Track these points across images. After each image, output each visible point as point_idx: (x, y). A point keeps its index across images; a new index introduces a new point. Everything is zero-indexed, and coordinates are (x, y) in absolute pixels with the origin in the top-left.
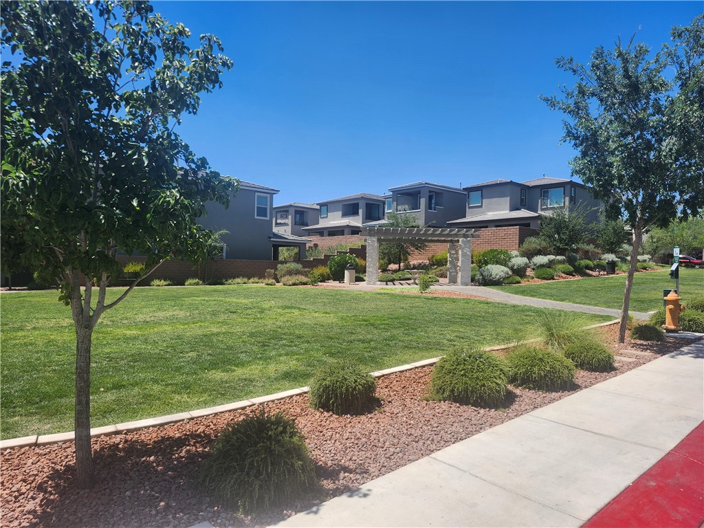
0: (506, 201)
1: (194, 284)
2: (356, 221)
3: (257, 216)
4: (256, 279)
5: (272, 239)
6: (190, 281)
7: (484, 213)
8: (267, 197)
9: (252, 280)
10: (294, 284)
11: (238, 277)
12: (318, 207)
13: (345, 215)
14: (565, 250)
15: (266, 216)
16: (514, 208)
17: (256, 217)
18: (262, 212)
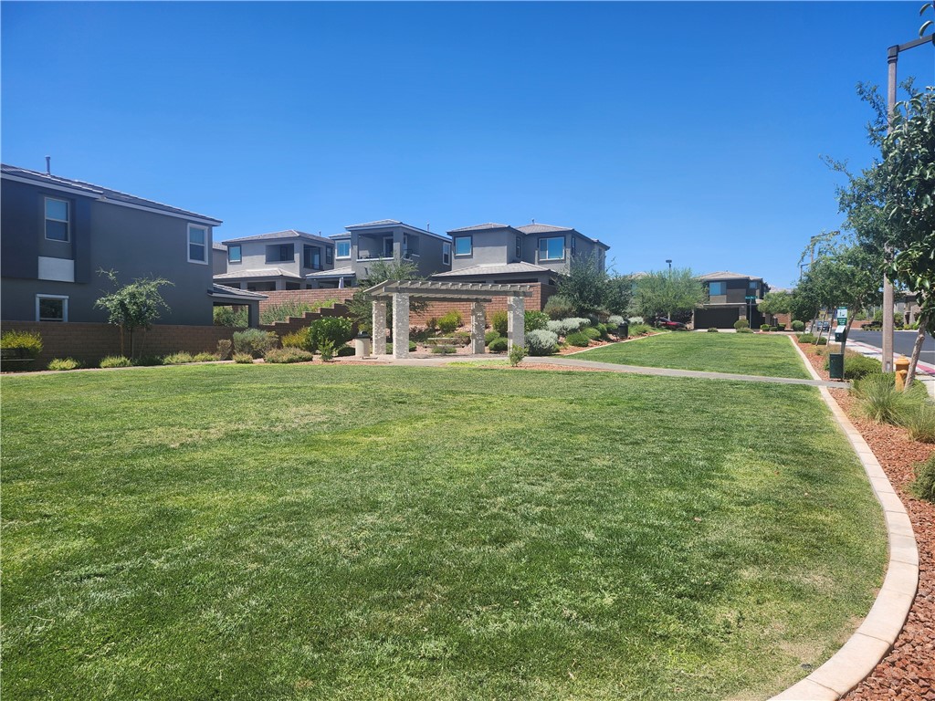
0: (503, 251)
1: (119, 365)
2: (292, 270)
3: (191, 258)
4: (205, 355)
5: (214, 295)
6: (109, 361)
7: (474, 265)
8: (203, 231)
9: (199, 356)
10: (291, 361)
11: (177, 352)
12: (225, 248)
13: (270, 260)
14: (588, 311)
15: (203, 259)
16: (511, 261)
17: (189, 261)
18: (198, 252)
